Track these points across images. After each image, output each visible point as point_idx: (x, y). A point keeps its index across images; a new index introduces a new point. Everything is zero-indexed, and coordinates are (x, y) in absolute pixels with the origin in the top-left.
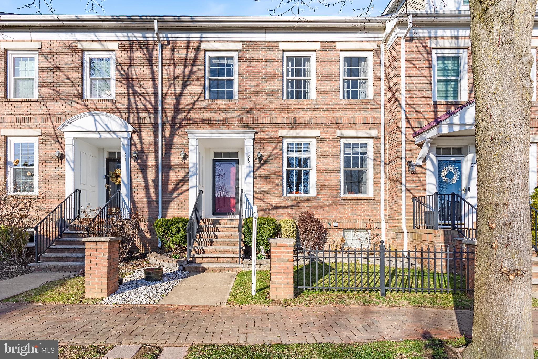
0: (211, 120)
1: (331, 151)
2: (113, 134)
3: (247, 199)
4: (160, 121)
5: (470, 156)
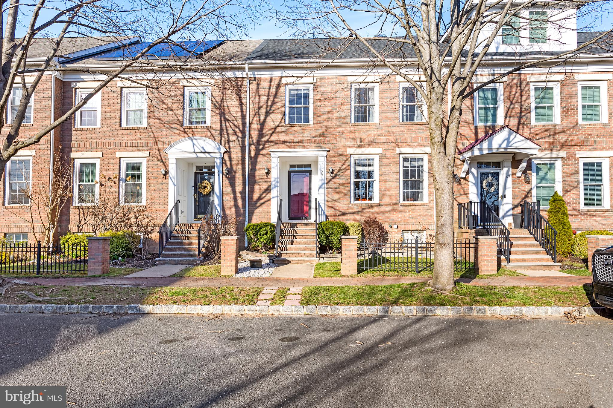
0: (290, 142)
1: (392, 166)
2: (207, 155)
3: (320, 207)
4: (247, 144)
5: (505, 169)
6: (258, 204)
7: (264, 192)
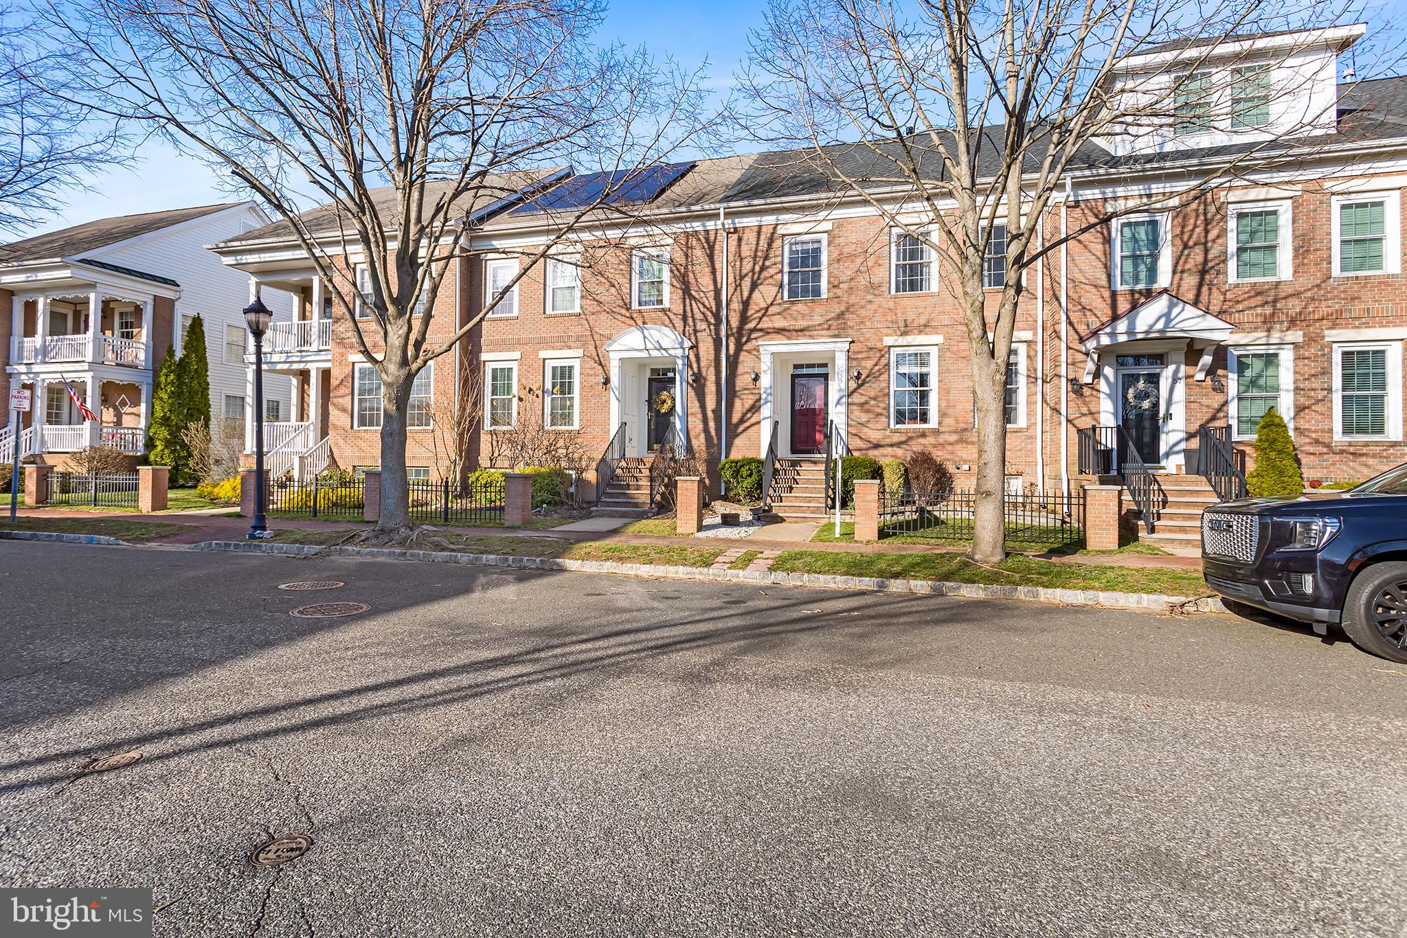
0: (789, 331)
2: (663, 352)
3: (838, 433)
4: (723, 333)
5: (1172, 368)
6: (741, 428)
7: (748, 411)
